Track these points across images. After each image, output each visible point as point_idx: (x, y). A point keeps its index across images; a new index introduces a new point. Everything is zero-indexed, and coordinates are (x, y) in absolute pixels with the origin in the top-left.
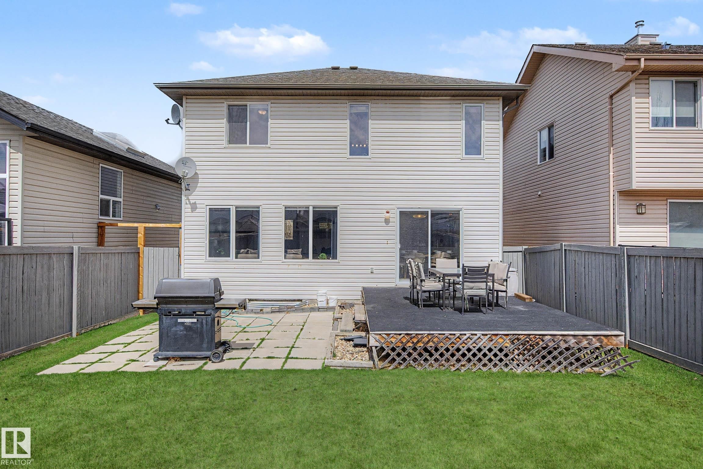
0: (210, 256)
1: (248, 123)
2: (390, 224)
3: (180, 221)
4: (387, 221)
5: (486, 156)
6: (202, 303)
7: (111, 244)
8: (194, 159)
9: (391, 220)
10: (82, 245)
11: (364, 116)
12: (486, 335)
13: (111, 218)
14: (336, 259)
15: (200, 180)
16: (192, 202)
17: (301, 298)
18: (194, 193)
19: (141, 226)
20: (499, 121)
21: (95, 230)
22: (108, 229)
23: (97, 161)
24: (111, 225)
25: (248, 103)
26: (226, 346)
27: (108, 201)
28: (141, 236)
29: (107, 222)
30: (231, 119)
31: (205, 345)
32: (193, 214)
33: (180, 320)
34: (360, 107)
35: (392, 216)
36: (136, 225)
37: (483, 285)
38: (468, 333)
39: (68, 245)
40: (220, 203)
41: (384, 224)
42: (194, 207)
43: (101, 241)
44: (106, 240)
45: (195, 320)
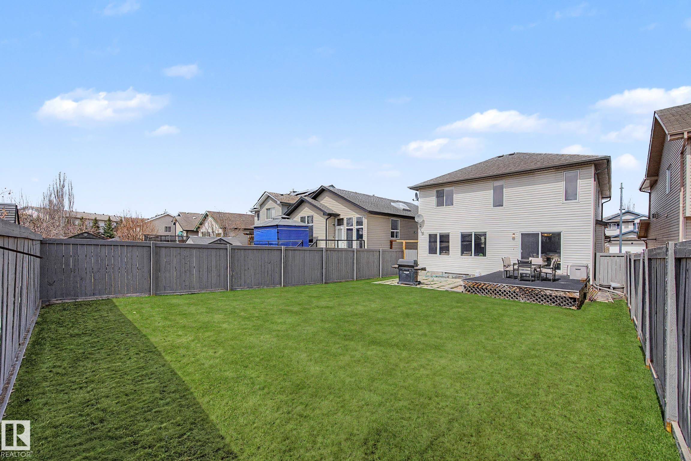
0: (429, 254)
1: (445, 197)
2: (516, 240)
3: (417, 240)
4: (514, 239)
5: (580, 200)
6: (410, 267)
7: (395, 248)
8: (422, 214)
9: (516, 238)
10: (383, 249)
11: (502, 188)
12: (508, 286)
13: (395, 238)
14: (485, 256)
15: (425, 223)
16: (422, 232)
17: (468, 274)
18: (423, 228)
19: (404, 241)
20: (591, 178)
21: (390, 243)
22: (393, 243)
23: (389, 218)
24: (395, 241)
25: (445, 189)
26: (420, 283)
27: (394, 232)
28: (404, 245)
29: (393, 240)
30: (437, 197)
31: (411, 281)
32: (422, 237)
33: (404, 272)
34: (498, 183)
35: (516, 236)
36: (402, 241)
37: (529, 269)
38: (500, 284)
39: (378, 248)
40: (433, 232)
41: (512, 240)
42: (423, 233)
43: (391, 248)
44: (393, 246)
45: (409, 273)
